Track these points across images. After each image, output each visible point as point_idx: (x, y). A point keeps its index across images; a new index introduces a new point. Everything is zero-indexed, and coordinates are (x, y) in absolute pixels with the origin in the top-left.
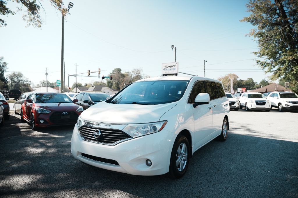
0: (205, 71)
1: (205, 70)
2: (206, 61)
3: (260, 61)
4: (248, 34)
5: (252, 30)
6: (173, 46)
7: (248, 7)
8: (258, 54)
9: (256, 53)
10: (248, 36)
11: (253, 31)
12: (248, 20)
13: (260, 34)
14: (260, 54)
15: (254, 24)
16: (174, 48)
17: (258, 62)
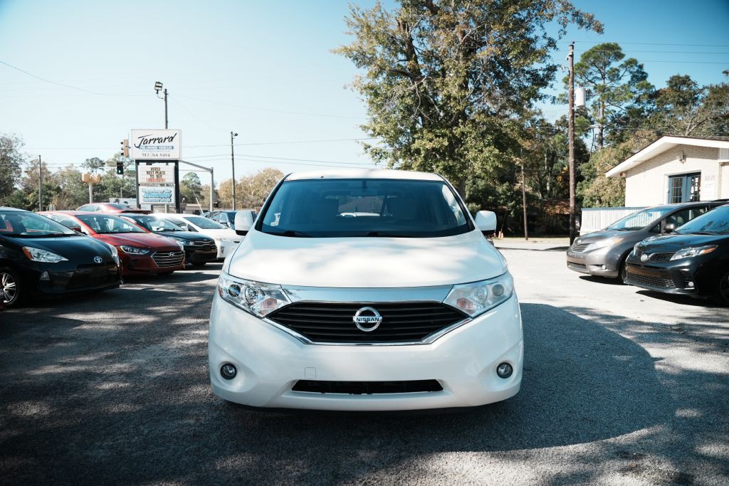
0: (233, 159)
1: (233, 155)
2: (236, 135)
3: (369, 147)
4: (349, 85)
5: (356, 76)
6: (159, 83)
7: (349, 24)
8: (371, 132)
9: (365, 128)
10: (349, 88)
11: (358, 79)
12: (348, 52)
13: (372, 89)
14: (374, 130)
15: (359, 65)
16: (163, 90)
17: (367, 147)
